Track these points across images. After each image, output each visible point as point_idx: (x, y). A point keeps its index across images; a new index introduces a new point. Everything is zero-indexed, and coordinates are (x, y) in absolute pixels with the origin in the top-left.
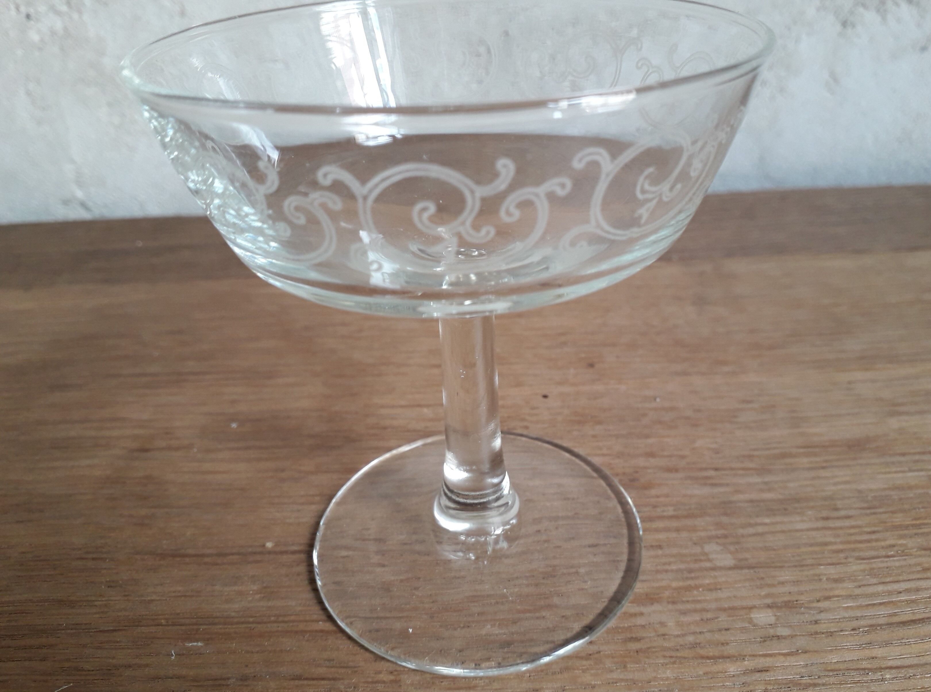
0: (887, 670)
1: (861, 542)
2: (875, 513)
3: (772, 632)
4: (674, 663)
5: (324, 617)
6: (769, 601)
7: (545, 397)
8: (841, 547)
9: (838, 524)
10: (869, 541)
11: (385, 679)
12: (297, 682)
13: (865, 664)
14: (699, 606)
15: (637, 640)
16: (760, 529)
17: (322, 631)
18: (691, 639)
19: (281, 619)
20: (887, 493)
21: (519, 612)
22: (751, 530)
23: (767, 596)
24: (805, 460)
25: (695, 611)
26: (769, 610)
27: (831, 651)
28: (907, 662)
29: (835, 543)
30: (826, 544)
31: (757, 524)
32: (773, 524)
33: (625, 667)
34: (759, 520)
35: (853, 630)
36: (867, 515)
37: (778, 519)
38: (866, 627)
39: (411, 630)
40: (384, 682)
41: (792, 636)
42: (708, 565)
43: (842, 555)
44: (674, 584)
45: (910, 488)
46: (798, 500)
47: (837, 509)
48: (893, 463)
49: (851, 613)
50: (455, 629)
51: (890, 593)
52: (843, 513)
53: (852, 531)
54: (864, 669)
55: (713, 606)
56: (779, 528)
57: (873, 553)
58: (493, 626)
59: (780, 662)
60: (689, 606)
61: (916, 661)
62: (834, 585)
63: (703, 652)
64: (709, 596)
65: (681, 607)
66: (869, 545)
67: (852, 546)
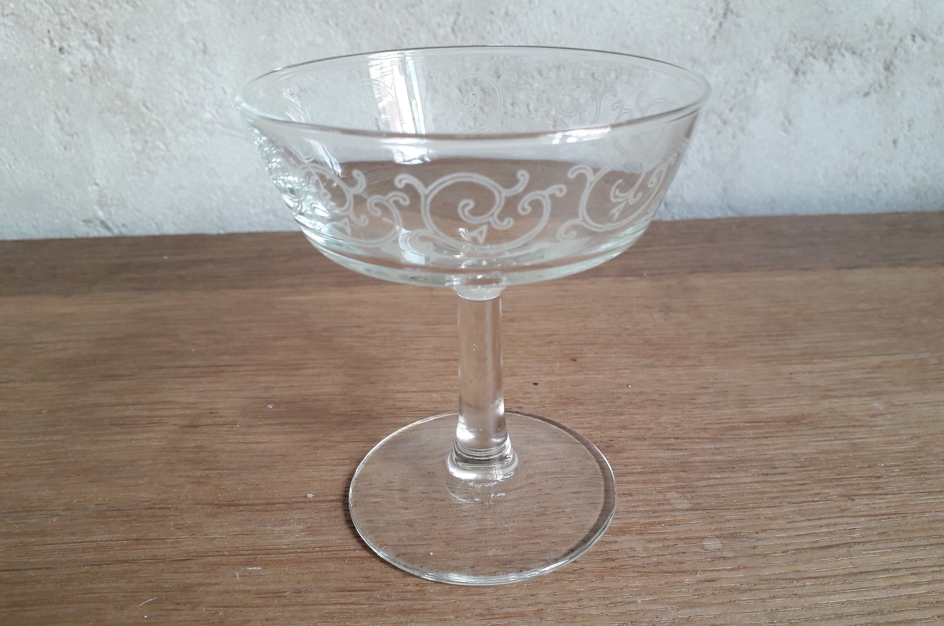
0: (808, 580)
1: (793, 491)
2: (805, 471)
3: (719, 554)
4: (642, 576)
5: (360, 547)
6: (716, 533)
7: (536, 384)
8: (777, 495)
9: (776, 478)
10: (799, 491)
11: (412, 589)
12: (341, 593)
13: (791, 576)
14: (662, 536)
15: (612, 560)
16: (712, 482)
17: (359, 557)
18: (655, 559)
19: (324, 549)
20: (817, 456)
21: (518, 539)
22: (705, 483)
23: (716, 530)
24: (751, 432)
25: (659, 540)
26: (718, 539)
27: (765, 567)
28: (823, 574)
29: (773, 492)
30: (765, 493)
31: (709, 479)
32: (721, 478)
33: (603, 579)
34: (711, 476)
35: (783, 552)
36: (798, 471)
37: (727, 475)
38: (793, 550)
39: (432, 554)
40: (412, 591)
41: (735, 557)
42: (669, 507)
43: (777, 501)
44: (642, 521)
45: (835, 452)
46: (742, 461)
47: (775, 468)
48: (823, 434)
49: (783, 541)
50: (467, 552)
51: (814, 527)
52: (780, 470)
53: (787, 483)
54: (790, 579)
55: (673, 536)
56: (727, 481)
57: (803, 499)
58: (497, 550)
59: (724, 575)
60: (653, 537)
61: (830, 573)
62: (770, 522)
63: (665, 568)
64: (670, 529)
65: (647, 537)
66: (800, 493)
67: (786, 494)
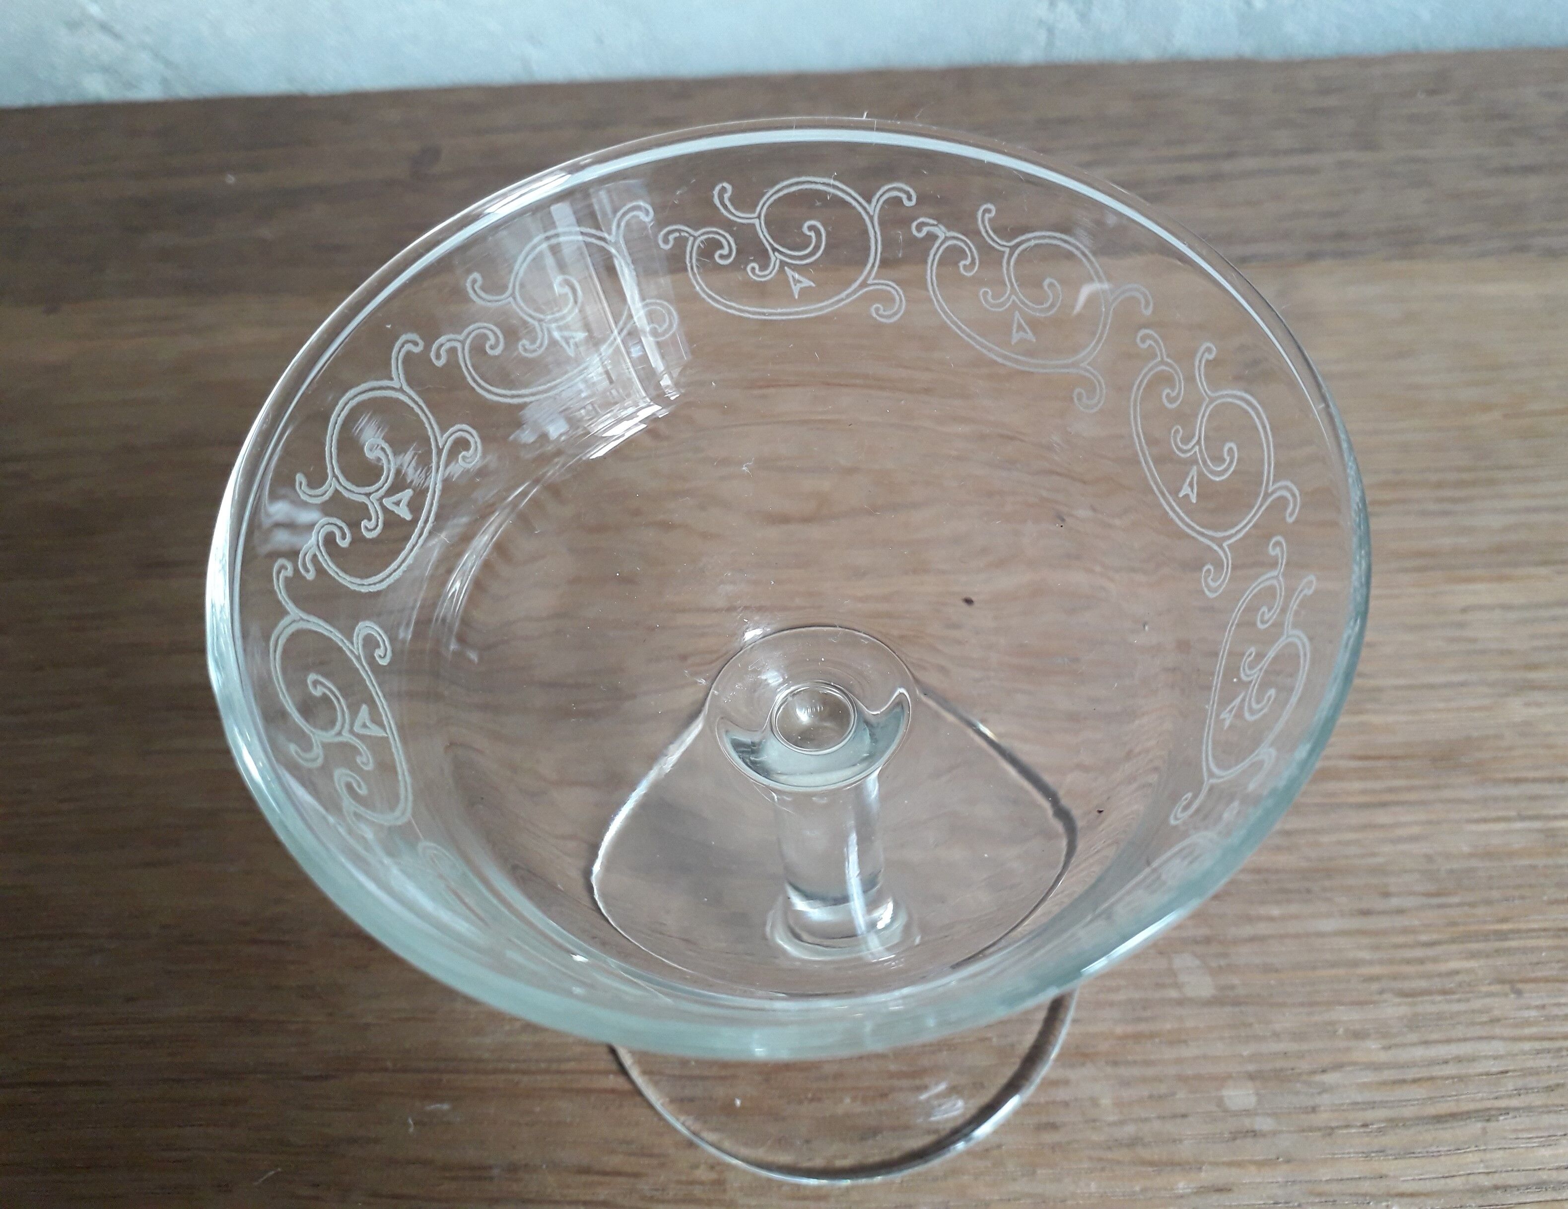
0: (1396, 1199)
1: (1408, 962)
2: (1440, 906)
3: (1247, 1123)
4: (1103, 1169)
6: (1251, 1068)
7: (969, 601)
8: (1377, 970)
9: (1384, 922)
10: (1421, 961)
12: (584, 1178)
13: (1366, 1186)
14: (1150, 1072)
15: (1055, 1127)
16: (1262, 928)
17: (612, 1092)
18: (1130, 1129)
19: (555, 1066)
20: (1474, 863)
21: (892, 1075)
22: (1248, 930)
23: (1252, 1058)
24: (1361, 786)
25: (1144, 1080)
26: (1250, 1084)
27: (1325, 1161)
28: (1428, 1187)
29: (1371, 963)
30: (1355, 963)
31: (1260, 918)
32: (1284, 918)
33: (1034, 1173)
34: (1263, 911)
35: (1365, 1125)
36: (1429, 908)
37: (1293, 909)
38: (1382, 1121)
39: (738, 1103)
40: (699, 1182)
41: (1274, 1133)
42: (1173, 994)
43: (1375, 986)
44: (1119, 1030)
45: (1511, 854)
46: (1329, 873)
47: (1386, 895)
49: (1367, 1096)
50: (800, 1103)
52: (1395, 902)
53: (1401, 939)
54: (1365, 1195)
55: (1172, 1070)
56: (1293, 927)
57: (1423, 984)
59: (1251, 1175)
60: (1136, 1071)
62: (1353, 1043)
63: (1145, 1153)
64: (1169, 1053)
65: (1123, 1071)
66: (1421, 968)
67: (1395, 969)
